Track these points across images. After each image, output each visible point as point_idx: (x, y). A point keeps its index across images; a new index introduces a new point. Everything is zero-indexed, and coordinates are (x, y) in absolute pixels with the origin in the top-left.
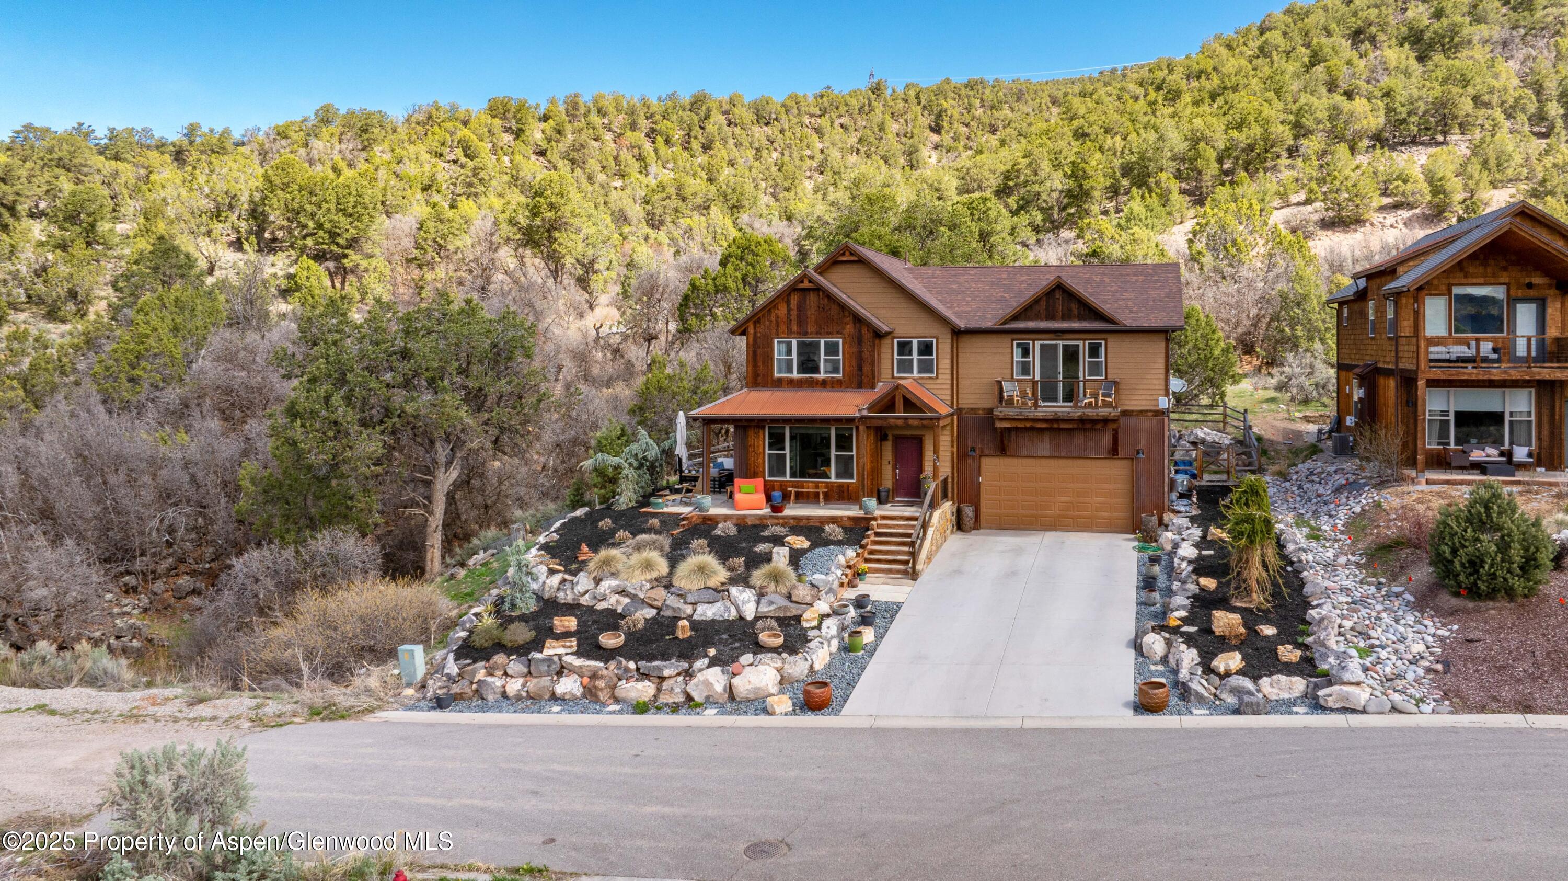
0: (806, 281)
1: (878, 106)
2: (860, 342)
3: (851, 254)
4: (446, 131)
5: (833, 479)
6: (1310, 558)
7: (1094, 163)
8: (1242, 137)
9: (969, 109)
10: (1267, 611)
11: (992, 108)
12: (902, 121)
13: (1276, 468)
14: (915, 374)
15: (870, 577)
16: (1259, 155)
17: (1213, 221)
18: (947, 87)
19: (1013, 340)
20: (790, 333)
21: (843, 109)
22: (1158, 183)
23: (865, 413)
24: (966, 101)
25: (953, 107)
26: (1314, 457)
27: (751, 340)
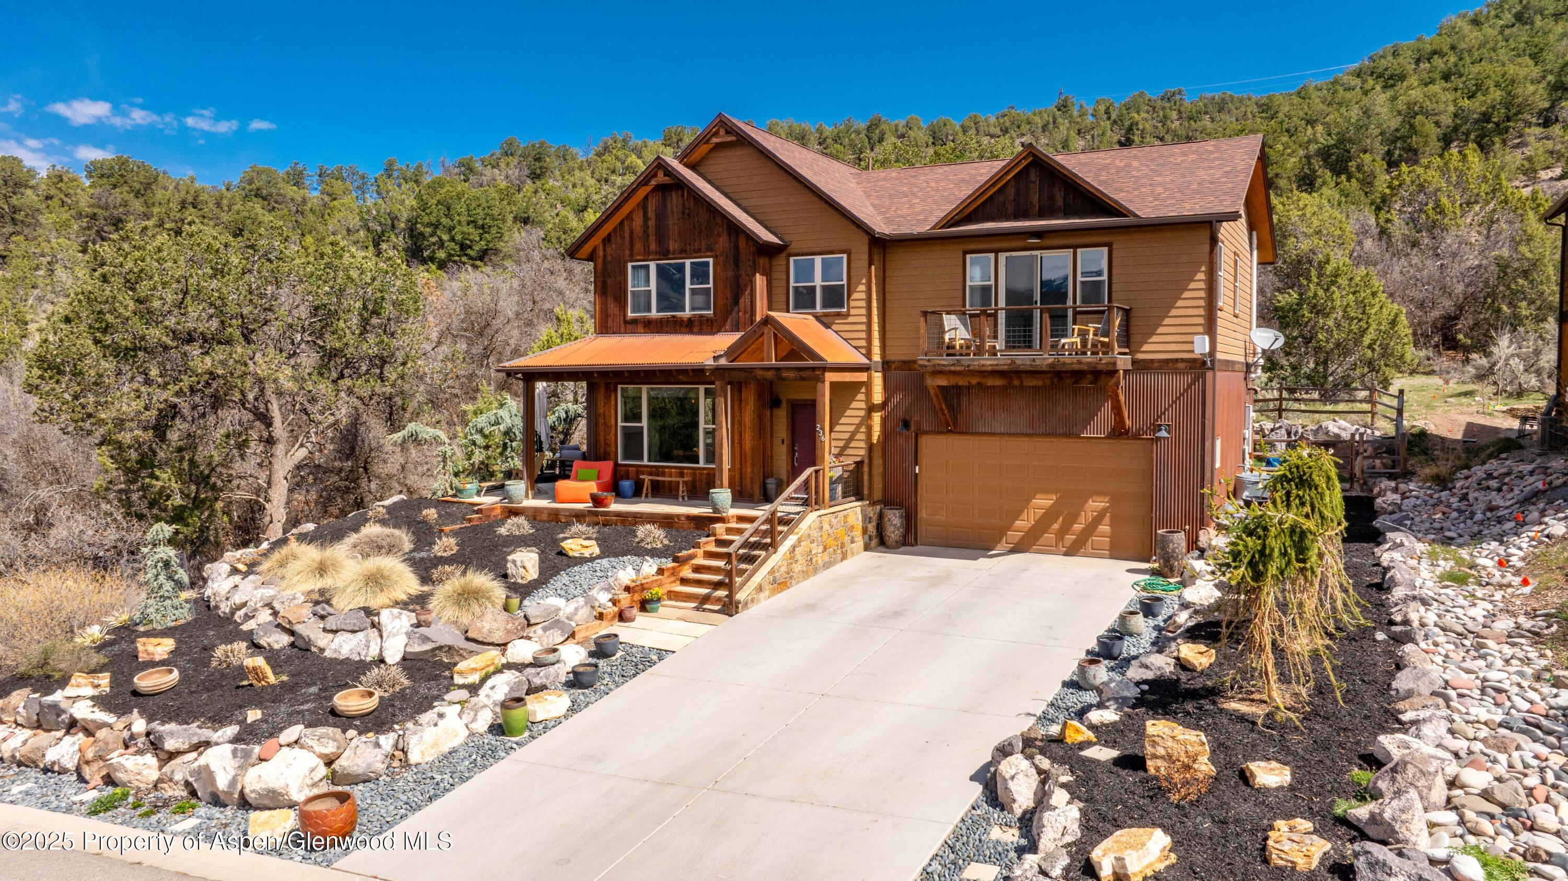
0: (661, 174)
1: (1064, 124)
2: (736, 260)
3: (727, 132)
4: (617, 158)
5: (702, 464)
6: (1431, 617)
7: (1279, 147)
8: (1476, 106)
9: (1164, 120)
10: (1285, 727)
11: (1190, 118)
12: (1089, 137)
13: (1429, 471)
14: (819, 309)
15: (667, 608)
16: (1497, 124)
17: (1408, 180)
18: (1140, 100)
19: (966, 253)
20: (648, 255)
21: (1025, 128)
22: (1359, 168)
23: (723, 362)
24: (1161, 113)
25: (1146, 120)
26: (1503, 456)
27: (600, 266)
